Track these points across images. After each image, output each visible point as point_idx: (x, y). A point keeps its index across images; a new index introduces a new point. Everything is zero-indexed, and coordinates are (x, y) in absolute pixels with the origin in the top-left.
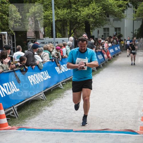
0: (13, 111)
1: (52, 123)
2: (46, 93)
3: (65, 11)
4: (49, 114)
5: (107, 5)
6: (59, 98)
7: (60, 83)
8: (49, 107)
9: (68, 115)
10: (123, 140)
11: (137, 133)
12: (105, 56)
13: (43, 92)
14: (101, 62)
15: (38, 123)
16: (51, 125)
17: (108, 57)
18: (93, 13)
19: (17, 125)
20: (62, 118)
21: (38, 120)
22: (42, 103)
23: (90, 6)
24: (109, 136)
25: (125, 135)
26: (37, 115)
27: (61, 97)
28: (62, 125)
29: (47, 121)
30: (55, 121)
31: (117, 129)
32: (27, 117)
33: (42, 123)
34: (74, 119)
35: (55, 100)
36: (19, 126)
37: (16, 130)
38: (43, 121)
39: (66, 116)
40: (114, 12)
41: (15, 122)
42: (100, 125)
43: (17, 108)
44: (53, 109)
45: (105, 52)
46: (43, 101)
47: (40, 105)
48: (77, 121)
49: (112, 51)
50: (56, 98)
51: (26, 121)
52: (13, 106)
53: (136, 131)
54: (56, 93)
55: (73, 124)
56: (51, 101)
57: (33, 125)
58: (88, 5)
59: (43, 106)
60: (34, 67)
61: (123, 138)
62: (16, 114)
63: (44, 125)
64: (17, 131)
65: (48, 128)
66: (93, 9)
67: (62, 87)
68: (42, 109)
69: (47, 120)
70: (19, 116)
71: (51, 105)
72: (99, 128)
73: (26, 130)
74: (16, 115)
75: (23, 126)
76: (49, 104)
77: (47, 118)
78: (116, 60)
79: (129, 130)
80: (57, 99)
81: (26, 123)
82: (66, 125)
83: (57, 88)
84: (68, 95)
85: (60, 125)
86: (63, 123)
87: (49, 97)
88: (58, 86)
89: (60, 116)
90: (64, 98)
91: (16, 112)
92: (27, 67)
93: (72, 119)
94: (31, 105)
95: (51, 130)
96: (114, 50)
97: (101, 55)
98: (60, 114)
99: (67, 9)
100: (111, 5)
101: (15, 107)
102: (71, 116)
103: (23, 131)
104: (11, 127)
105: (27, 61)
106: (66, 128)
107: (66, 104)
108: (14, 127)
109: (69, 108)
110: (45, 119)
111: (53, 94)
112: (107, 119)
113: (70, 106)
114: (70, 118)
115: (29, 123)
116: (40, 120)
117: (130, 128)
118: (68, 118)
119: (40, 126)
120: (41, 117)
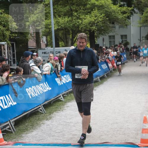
0: (10, 126)
1: (49, 137)
2: (45, 106)
3: (66, 19)
4: (47, 128)
5: (110, 12)
6: (59, 110)
7: (61, 95)
8: (48, 120)
9: (67, 129)
11: (138, 146)
12: (110, 65)
13: (42, 105)
14: (105, 72)
15: (35, 137)
16: (49, 139)
17: (113, 66)
18: (95, 20)
19: (13, 140)
20: (61, 132)
21: (36, 135)
22: (41, 116)
23: (93, 14)
26: (34, 129)
27: (61, 110)
28: (61, 139)
29: (45, 135)
30: (53, 135)
31: (117, 143)
32: (25, 131)
33: (39, 137)
34: (73, 133)
35: (55, 113)
36: (16, 141)
37: (12, 145)
38: (40, 135)
39: (65, 129)
40: (118, 19)
41: (11, 137)
42: (99, 138)
43: (14, 123)
44: (52, 122)
45: (110, 61)
46: (42, 115)
47: (39, 119)
48: (76, 135)
50: (55, 111)
51: (23, 135)
52: (9, 121)
53: (137, 144)
54: (56, 105)
55: (72, 138)
56: (50, 114)
57: (30, 140)
58: (90, 13)
59: (41, 120)
62: (13, 128)
63: (41, 140)
64: (13, 147)
65: (45, 142)
66: (96, 16)
67: (63, 99)
68: (40, 122)
70: (16, 130)
71: (50, 118)
72: (99, 142)
73: (22, 145)
74: (12, 130)
75: (20, 141)
76: (48, 117)
77: (45, 132)
79: (129, 143)
80: (57, 112)
81: (22, 138)
82: (64, 139)
83: (57, 100)
84: (68, 107)
85: (58, 139)
86: (62, 137)
87: (49, 110)
89: (59, 129)
90: (64, 110)
91: (13, 126)
93: (71, 133)
94: (30, 119)
95: (49, 145)
97: (105, 64)
98: (59, 128)
99: (68, 17)
100: (114, 12)
101: (11, 121)
102: (70, 129)
103: (19, 146)
104: (7, 142)
106: (64, 142)
107: (66, 117)
108: (10, 142)
109: (68, 121)
110: (43, 134)
111: (53, 107)
112: (107, 132)
113: (70, 119)
114: (69, 132)
115: (26, 138)
116: (37, 134)
117: (131, 141)
118: (67, 132)
119: (37, 140)
120: (39, 131)
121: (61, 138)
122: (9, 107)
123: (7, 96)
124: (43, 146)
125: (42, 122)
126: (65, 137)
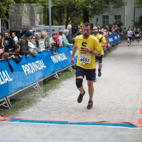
0: (6, 102)
1: (46, 114)
4: (43, 105)
6: (55, 88)
7: (56, 73)
8: (43, 97)
9: (63, 107)
10: (120, 133)
11: (135, 126)
15: (31, 114)
16: (45, 116)
19: (10, 116)
20: (58, 110)
21: (32, 111)
24: (106, 129)
25: (123, 128)
26: (31, 106)
29: (41, 113)
30: (49, 112)
31: (114, 122)
32: (21, 108)
33: (36, 114)
34: (70, 111)
35: (50, 91)
36: (12, 117)
37: (9, 121)
38: (37, 112)
39: (61, 107)
41: (7, 113)
42: (96, 117)
43: (10, 99)
44: (48, 100)
48: (72, 113)
49: (111, 40)
50: (51, 88)
51: (20, 112)
52: (6, 97)
53: (134, 124)
54: (51, 83)
55: (68, 116)
56: (46, 92)
57: (26, 116)
60: (28, 55)
61: (121, 131)
62: (9, 104)
63: (38, 117)
64: (10, 123)
67: (58, 77)
68: (36, 100)
69: (41, 111)
70: (12, 106)
71: (46, 95)
72: (96, 120)
73: (19, 122)
74: (9, 106)
75: (16, 117)
76: (44, 94)
77: (42, 109)
78: (115, 49)
79: (126, 123)
80: (52, 90)
81: (19, 115)
82: (61, 117)
83: (52, 78)
84: (63, 85)
85: (54, 117)
86: (58, 114)
87: (44, 87)
88: (53, 76)
89: (55, 107)
90: (59, 88)
91: (9, 102)
92: (20, 56)
93: (67, 111)
95: (46, 122)
96: (114, 39)
98: (55, 106)
101: (8, 97)
102: (66, 107)
103: (15, 122)
104: (3, 118)
105: (20, 49)
106: (61, 120)
107: (62, 95)
108: (7, 118)
109: (64, 99)
110: (39, 111)
111: (48, 85)
112: (104, 111)
113: (66, 97)
114: (65, 110)
115: (22, 115)
116: (34, 111)
117: (128, 120)
118: (64, 110)
119: (34, 117)
120: (35, 108)
121: (58, 116)
122: (5, 83)
123: (3, 72)
124: (40, 123)
125: (37, 99)
126: (61, 115)
